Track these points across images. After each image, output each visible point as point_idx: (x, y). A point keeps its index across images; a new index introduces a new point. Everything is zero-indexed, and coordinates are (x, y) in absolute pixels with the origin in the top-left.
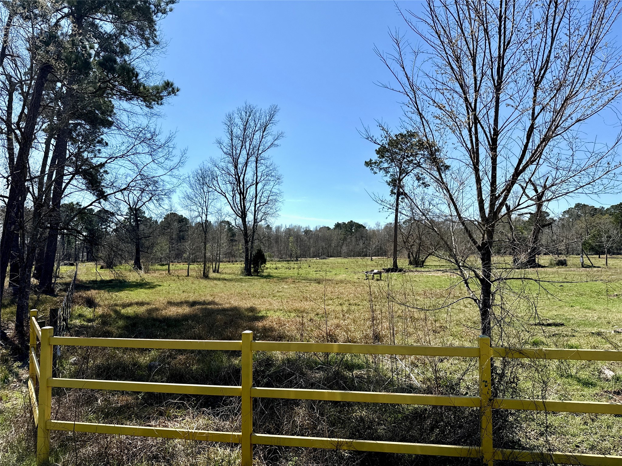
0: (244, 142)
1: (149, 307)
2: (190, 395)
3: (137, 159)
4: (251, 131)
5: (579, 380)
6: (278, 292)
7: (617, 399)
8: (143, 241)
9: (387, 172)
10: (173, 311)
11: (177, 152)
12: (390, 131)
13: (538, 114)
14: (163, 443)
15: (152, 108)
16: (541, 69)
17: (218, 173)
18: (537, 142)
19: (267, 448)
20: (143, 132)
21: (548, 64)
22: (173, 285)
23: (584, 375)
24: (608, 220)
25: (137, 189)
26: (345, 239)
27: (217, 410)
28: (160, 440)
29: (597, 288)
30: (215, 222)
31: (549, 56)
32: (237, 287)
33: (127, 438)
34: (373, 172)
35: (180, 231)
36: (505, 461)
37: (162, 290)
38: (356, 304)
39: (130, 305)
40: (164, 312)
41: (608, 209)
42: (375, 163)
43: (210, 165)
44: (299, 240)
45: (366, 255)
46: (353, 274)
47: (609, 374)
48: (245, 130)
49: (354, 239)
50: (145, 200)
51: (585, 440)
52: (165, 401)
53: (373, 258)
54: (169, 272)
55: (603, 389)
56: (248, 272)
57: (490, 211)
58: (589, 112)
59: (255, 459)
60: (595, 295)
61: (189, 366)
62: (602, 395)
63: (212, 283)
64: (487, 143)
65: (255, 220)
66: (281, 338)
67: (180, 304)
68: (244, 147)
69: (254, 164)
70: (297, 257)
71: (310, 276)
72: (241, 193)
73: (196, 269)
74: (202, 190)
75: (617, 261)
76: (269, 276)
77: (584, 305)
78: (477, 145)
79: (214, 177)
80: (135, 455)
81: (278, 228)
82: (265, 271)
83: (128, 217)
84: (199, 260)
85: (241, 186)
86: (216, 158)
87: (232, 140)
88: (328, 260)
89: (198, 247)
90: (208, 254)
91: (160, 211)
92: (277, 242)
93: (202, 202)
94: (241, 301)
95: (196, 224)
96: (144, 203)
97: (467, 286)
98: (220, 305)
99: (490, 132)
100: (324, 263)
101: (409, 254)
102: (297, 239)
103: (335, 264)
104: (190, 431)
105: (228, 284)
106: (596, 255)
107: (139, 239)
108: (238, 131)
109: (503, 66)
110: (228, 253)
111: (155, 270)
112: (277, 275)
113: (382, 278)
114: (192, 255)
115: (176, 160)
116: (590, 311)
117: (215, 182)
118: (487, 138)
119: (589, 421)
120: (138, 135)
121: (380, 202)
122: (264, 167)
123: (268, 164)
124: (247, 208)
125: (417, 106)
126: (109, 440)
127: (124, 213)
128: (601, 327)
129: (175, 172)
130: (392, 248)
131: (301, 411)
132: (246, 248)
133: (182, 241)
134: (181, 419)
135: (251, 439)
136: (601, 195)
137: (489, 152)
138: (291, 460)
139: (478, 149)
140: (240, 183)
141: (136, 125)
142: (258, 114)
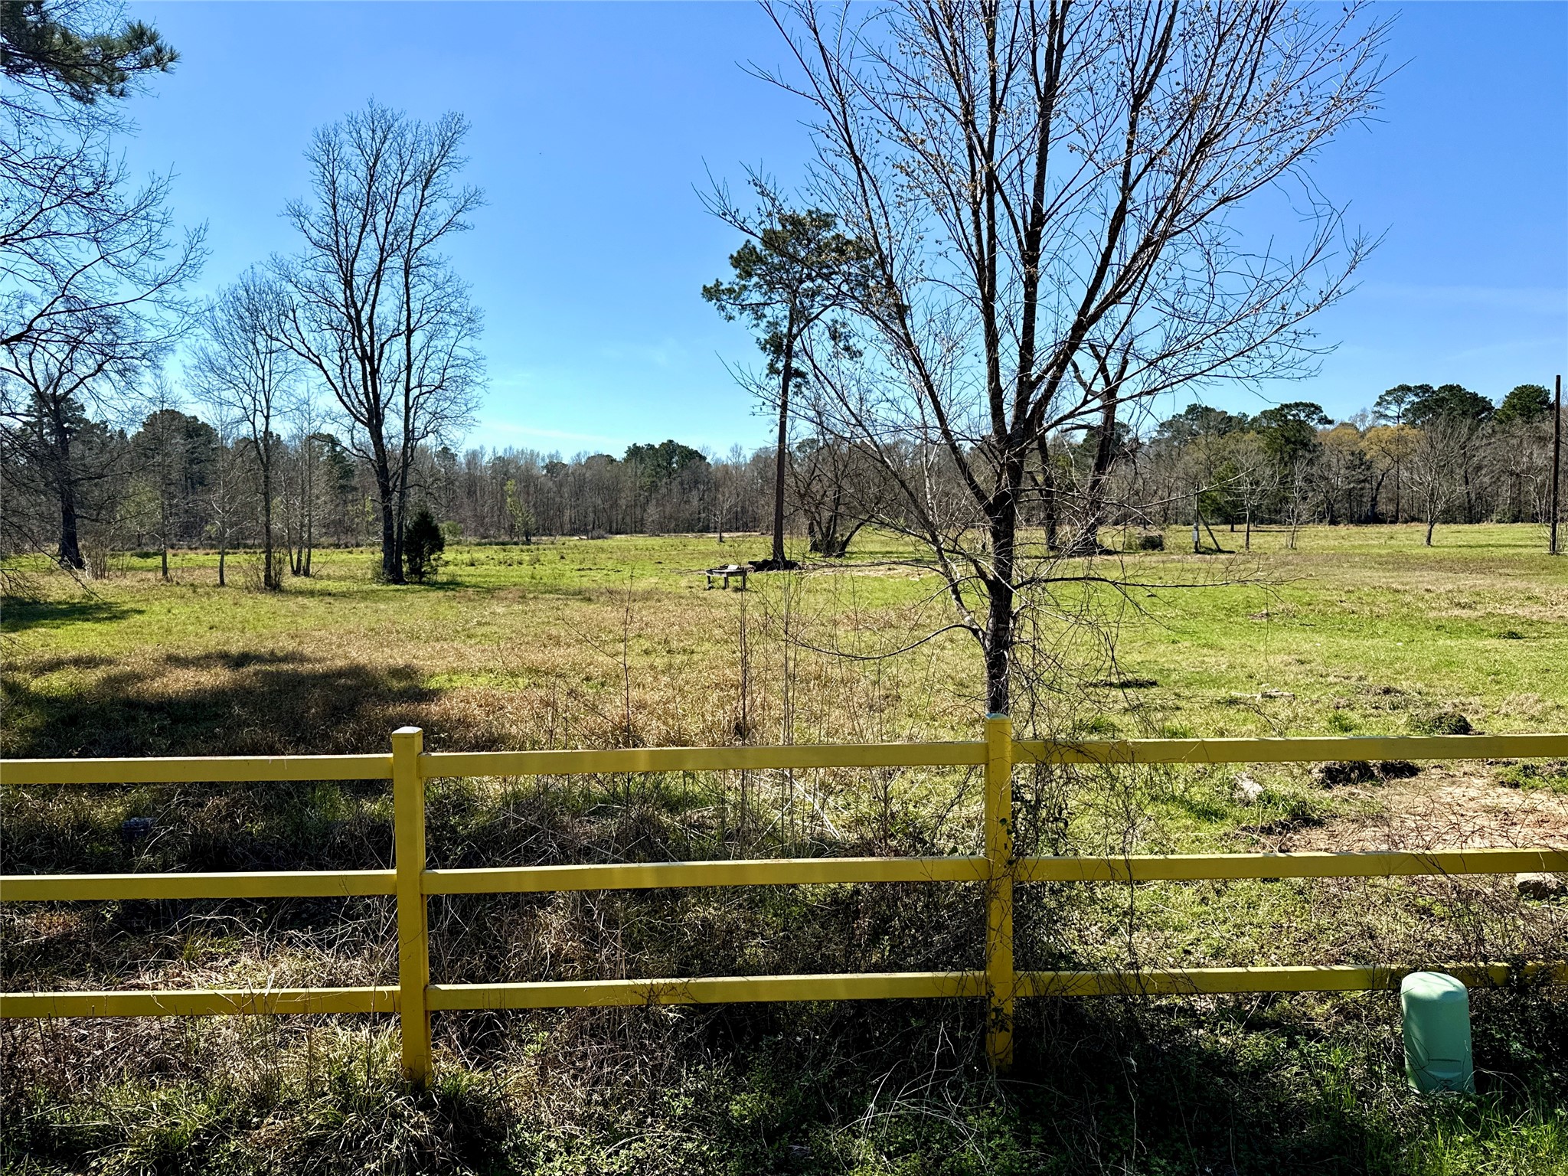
0: (368, 211)
1: (114, 671)
2: (252, 899)
3: (53, 251)
4: (389, 185)
5: (1191, 807)
6: (479, 624)
7: (1268, 843)
8: (85, 486)
9: (760, 317)
10: (181, 682)
11: (175, 236)
12: (781, 198)
13: (1139, 177)
14: (181, 1029)
15: (92, 101)
16: (1150, 62)
17: (297, 298)
18: (1132, 248)
19: (469, 1016)
20: (69, 170)
21: (1165, 51)
22: (181, 611)
23: (1198, 795)
24: (1255, 445)
25: (58, 338)
26: (653, 487)
27: (330, 932)
28: (169, 1021)
29: (1227, 599)
30: (294, 437)
31: (1168, 30)
32: (364, 615)
33: (73, 1024)
34: (723, 314)
35: (192, 462)
36: (1040, 997)
37: (150, 624)
38: (685, 651)
39: (56, 665)
40: (157, 685)
41: (1255, 420)
42: (730, 291)
43: (270, 275)
44: (532, 489)
45: (706, 529)
46: (675, 576)
47: (1252, 789)
48: (372, 178)
49: (675, 486)
50: (81, 370)
51: (1202, 936)
52: (176, 919)
53: (725, 535)
54: (165, 573)
55: (1239, 823)
56: (392, 572)
57: (1017, 417)
58: (1249, 181)
59: (436, 1046)
60: (1223, 617)
61: (243, 823)
62: (1236, 836)
63: (292, 604)
64: (1016, 246)
65: (409, 433)
66: (492, 742)
67: (203, 661)
68: (368, 228)
69: (399, 279)
70: (527, 534)
71: (563, 584)
72: (365, 358)
73: (245, 565)
74: (250, 346)
75: (1269, 539)
76: (453, 584)
77: (1198, 638)
78: (992, 249)
79: (286, 311)
80: (99, 1066)
81: (473, 457)
82: (441, 570)
83: (33, 420)
84: (250, 542)
85: (366, 337)
86: (288, 257)
87: (334, 207)
88: (610, 542)
89: (244, 505)
90: (277, 526)
91: (132, 401)
92: (471, 493)
93: (253, 380)
94: (376, 650)
95: (237, 442)
96: (82, 381)
97: (958, 599)
98: (320, 660)
99: (1024, 217)
100: (602, 550)
101: (811, 526)
102: (527, 487)
103: (629, 551)
104: (257, 991)
105: (337, 605)
106: (1225, 524)
107: (70, 483)
108: (351, 182)
109: (1062, 47)
110: (333, 521)
111: (125, 570)
112: (474, 580)
113: (748, 585)
114: (231, 527)
115: (173, 258)
116: (1212, 652)
117: (288, 325)
118: (1017, 231)
119: (1212, 895)
120: (52, 180)
121: (754, 388)
122: (427, 287)
123: (441, 278)
124: (383, 399)
125: (849, 137)
126: (17, 1032)
127: (21, 409)
128: (1236, 688)
129: (172, 292)
130: (772, 509)
131: (555, 920)
132: (385, 508)
133: (199, 488)
134: (227, 962)
135: (425, 998)
136: (1264, 382)
137: (1021, 268)
138: (531, 1041)
139: (993, 260)
140: (361, 329)
141: (42, 149)
142: (409, 138)
